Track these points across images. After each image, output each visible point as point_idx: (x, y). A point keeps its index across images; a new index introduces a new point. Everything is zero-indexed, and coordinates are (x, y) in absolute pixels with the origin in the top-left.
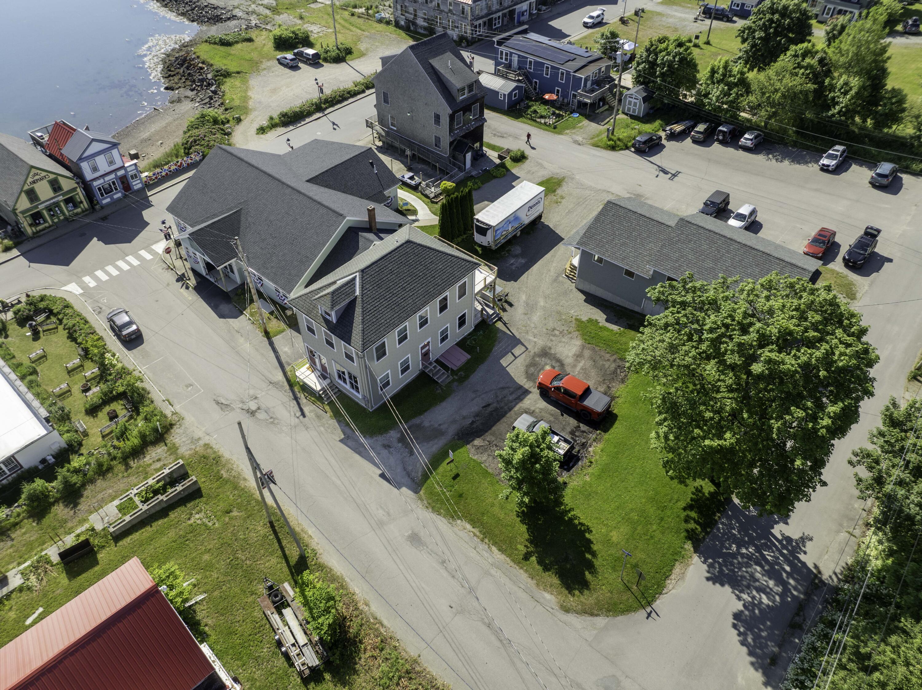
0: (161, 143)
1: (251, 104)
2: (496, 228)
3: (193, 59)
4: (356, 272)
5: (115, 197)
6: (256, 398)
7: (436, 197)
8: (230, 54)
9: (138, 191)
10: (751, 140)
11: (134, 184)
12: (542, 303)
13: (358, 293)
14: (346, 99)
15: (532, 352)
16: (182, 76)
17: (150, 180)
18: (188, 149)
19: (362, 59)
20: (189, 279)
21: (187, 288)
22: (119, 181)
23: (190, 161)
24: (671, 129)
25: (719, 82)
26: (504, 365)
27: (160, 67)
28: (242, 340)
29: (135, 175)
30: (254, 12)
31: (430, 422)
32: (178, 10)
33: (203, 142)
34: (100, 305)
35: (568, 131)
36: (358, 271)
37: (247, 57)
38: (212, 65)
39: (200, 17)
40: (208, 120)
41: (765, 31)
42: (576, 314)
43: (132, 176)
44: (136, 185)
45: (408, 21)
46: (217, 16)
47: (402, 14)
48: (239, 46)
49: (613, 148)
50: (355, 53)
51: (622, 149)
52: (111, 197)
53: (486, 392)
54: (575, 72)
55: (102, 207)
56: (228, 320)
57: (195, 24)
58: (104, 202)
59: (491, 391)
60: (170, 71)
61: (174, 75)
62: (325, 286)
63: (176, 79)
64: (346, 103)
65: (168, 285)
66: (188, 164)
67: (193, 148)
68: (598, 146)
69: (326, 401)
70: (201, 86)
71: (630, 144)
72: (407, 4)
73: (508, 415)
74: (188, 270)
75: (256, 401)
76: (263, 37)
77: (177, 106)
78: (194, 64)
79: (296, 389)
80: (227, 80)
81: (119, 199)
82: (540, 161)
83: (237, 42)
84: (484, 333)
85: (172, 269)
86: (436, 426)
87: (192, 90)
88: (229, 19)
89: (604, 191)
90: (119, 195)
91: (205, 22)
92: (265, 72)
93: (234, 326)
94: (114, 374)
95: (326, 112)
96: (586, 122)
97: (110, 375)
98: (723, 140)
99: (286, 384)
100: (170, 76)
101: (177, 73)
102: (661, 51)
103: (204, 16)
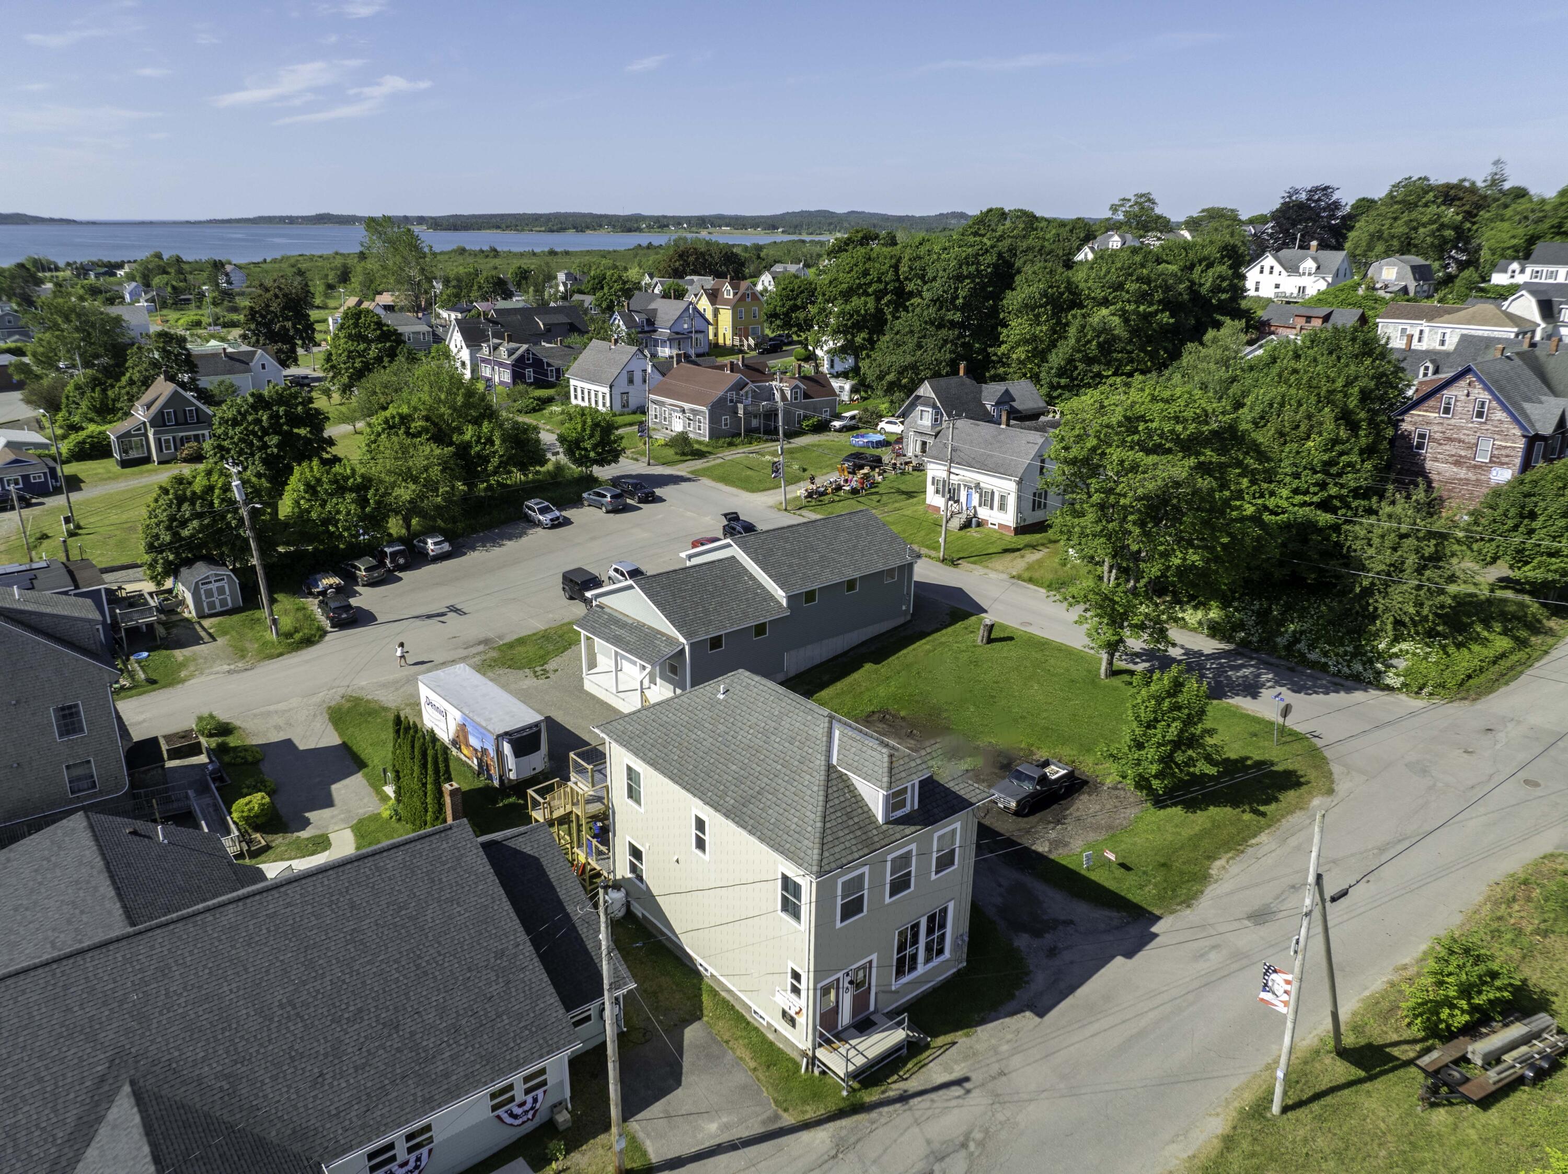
10: (445, 541)
71: (318, 625)
96: (179, 653)
98: (405, 564)
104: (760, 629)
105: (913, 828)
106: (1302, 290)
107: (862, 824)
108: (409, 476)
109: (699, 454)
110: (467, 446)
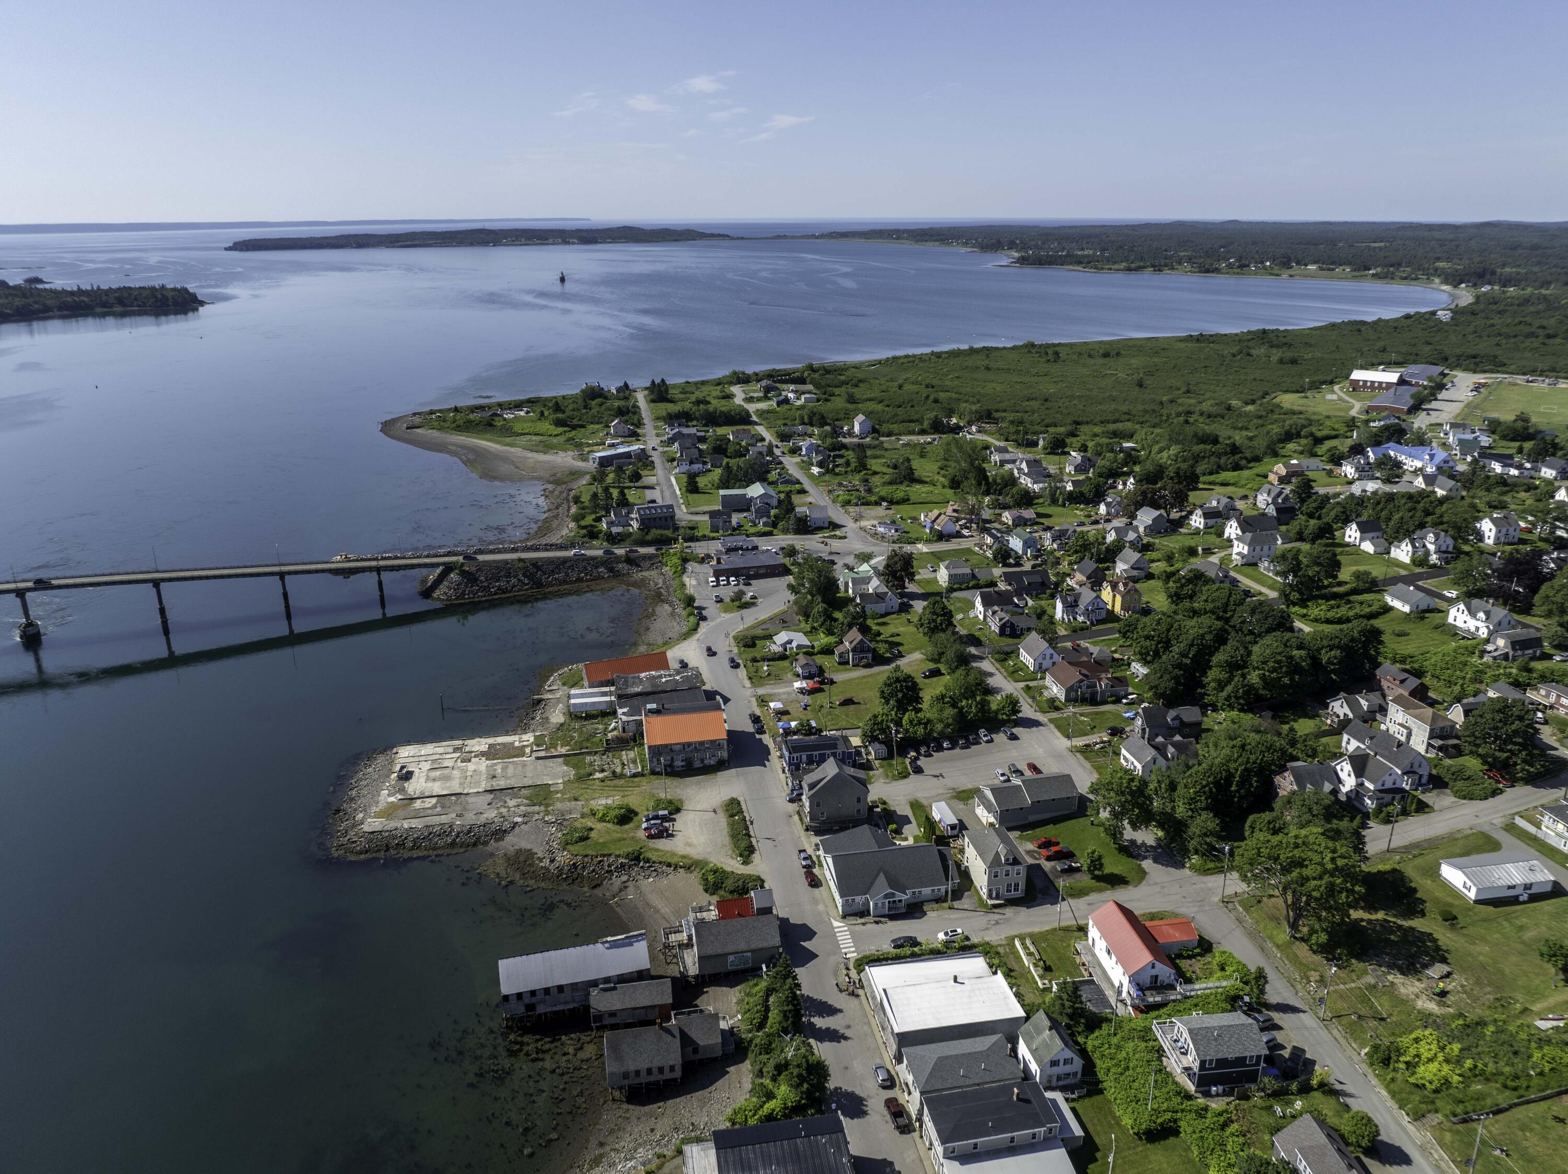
8: (603, 842)
30: (528, 814)
38: (610, 854)
39: (477, 838)
48: (594, 835)
78: (588, 862)
103: (481, 836)
106: (1477, 629)
108: (941, 721)
109: (1057, 709)
110: (963, 708)
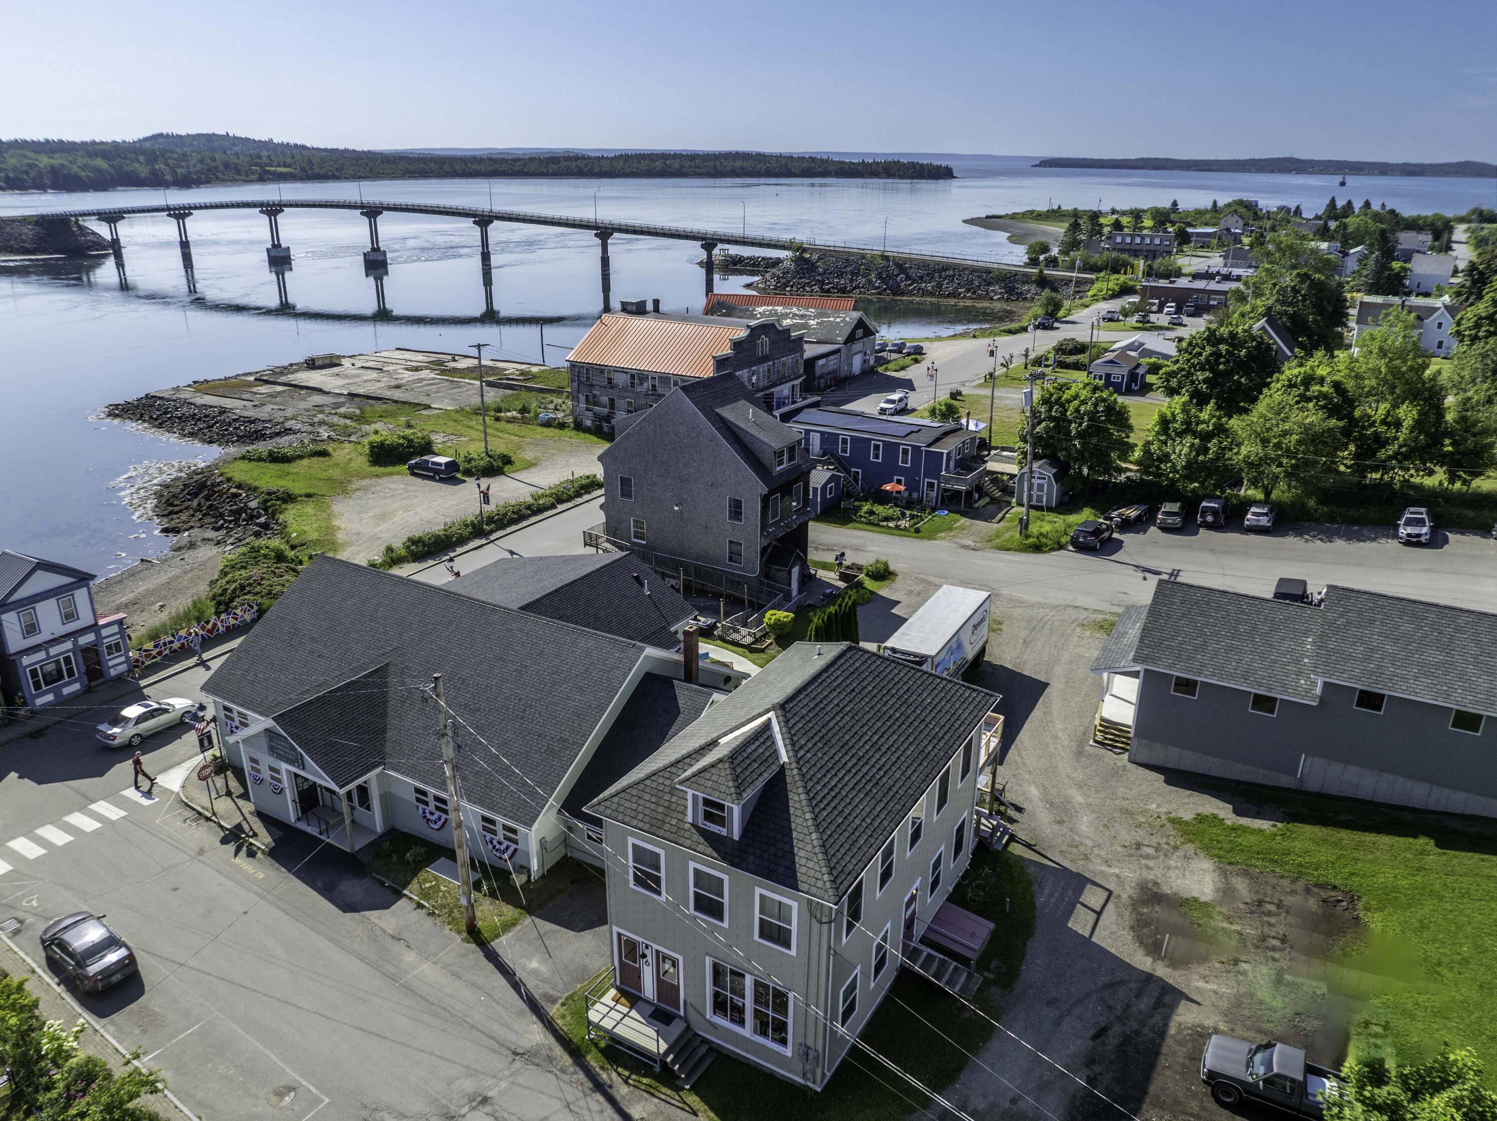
0: (162, 606)
1: (340, 537)
2: (936, 661)
3: (219, 484)
4: (767, 711)
5: (66, 691)
6: (485, 1100)
7: (756, 641)
8: (288, 473)
9: (119, 678)
10: (1266, 514)
11: (111, 663)
12: (1079, 798)
13: (784, 758)
14: (525, 517)
15: (1125, 896)
16: (196, 511)
17: (147, 656)
18: (223, 603)
19: (532, 470)
20: (255, 835)
21: (251, 854)
22: (80, 655)
23: (232, 621)
24: (1119, 516)
25: (1180, 434)
26: (1084, 931)
27: (151, 503)
28: (410, 957)
29: (117, 645)
30: (321, 423)
31: (985, 1097)
32: (182, 429)
33: (259, 589)
34: (20, 915)
35: (943, 534)
36: (773, 708)
37: (323, 475)
38: (256, 488)
39: (223, 435)
40: (265, 556)
41: (1211, 370)
42: (1163, 810)
43: (109, 647)
44: (116, 665)
45: (598, 418)
46: (256, 432)
47: (587, 409)
48: (305, 462)
49: (1037, 548)
50: (518, 464)
51: (1052, 549)
52: (57, 692)
53: (1079, 1001)
54: (929, 446)
55: (34, 713)
56: (367, 913)
57: (215, 445)
58: (39, 702)
59: (1088, 995)
60: (172, 505)
61: (181, 511)
62: (689, 756)
63: (184, 516)
64: (525, 523)
65: (201, 852)
66: (228, 628)
67: (237, 600)
68: (1009, 549)
69: (686, 1081)
70: (236, 521)
71: (1064, 540)
72: (598, 393)
73: (1165, 1050)
74: (248, 816)
75: (488, 1109)
76: (346, 451)
77: (190, 555)
78: (219, 491)
79: (593, 1060)
80: (290, 506)
81: (74, 697)
82: (921, 576)
83: (300, 457)
84: (994, 869)
85: (208, 819)
86: (1007, 1105)
87: (217, 529)
88: (278, 434)
89: (1069, 606)
90: (76, 687)
91: (233, 442)
92: (359, 493)
93: (384, 925)
94: (61, 1085)
95: (492, 537)
96: (964, 521)
97: (48, 1088)
98: (1213, 522)
99: (558, 1050)
100: (171, 513)
101: (186, 508)
102: (1069, 401)
103: (231, 434)
104: (1264, 702)
105: (709, 850)
107: (673, 806)
